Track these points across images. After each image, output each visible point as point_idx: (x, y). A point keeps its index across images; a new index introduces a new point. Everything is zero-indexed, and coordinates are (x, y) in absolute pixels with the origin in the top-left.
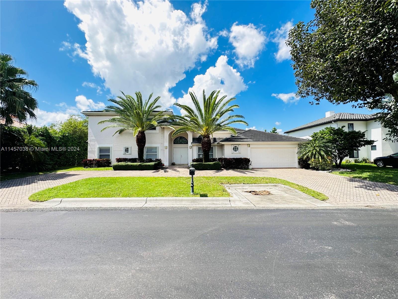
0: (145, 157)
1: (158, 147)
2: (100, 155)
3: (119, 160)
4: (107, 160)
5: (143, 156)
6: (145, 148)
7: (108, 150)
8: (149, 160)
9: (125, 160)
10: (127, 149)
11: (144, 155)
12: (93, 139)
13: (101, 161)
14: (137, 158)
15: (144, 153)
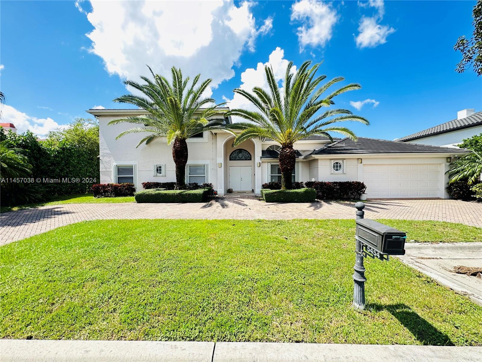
0: (187, 181)
1: (207, 165)
2: (118, 177)
3: (147, 186)
4: (129, 185)
5: (184, 179)
6: (187, 166)
7: (130, 170)
8: (193, 186)
9: (156, 185)
10: (159, 169)
11: (186, 178)
12: (107, 153)
13: (120, 186)
14: (175, 183)
15: (186, 175)
